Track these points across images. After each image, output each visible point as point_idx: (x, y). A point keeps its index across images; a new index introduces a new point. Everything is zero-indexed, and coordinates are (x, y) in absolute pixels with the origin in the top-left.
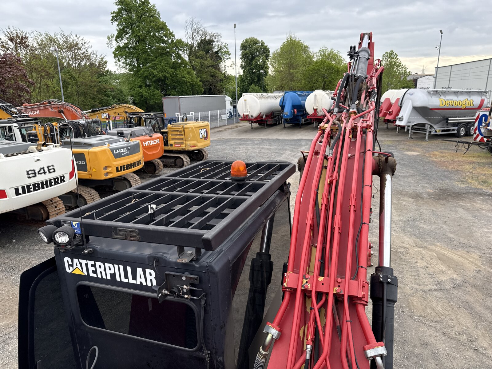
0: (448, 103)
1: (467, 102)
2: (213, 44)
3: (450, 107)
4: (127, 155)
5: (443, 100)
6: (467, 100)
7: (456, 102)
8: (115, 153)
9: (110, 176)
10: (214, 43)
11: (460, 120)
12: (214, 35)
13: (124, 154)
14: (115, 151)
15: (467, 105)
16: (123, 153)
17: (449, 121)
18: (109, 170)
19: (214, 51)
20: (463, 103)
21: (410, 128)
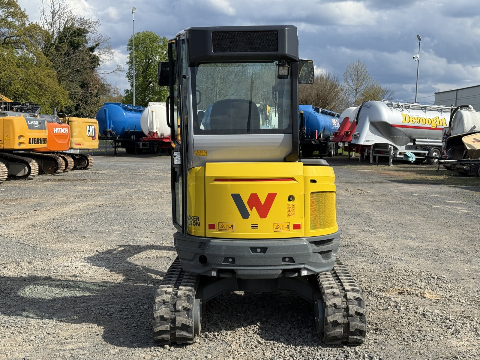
0: (414, 119)
1: (438, 120)
2: (85, 36)
3: (416, 125)
4: (38, 128)
5: (406, 115)
6: (438, 118)
7: (423, 120)
8: (29, 124)
9: (22, 147)
10: (87, 35)
11: (430, 142)
12: (88, 22)
13: (36, 127)
14: (29, 121)
15: (438, 124)
16: (36, 125)
17: (416, 143)
18: (22, 140)
19: (87, 47)
20: (432, 121)
21: (371, 151)
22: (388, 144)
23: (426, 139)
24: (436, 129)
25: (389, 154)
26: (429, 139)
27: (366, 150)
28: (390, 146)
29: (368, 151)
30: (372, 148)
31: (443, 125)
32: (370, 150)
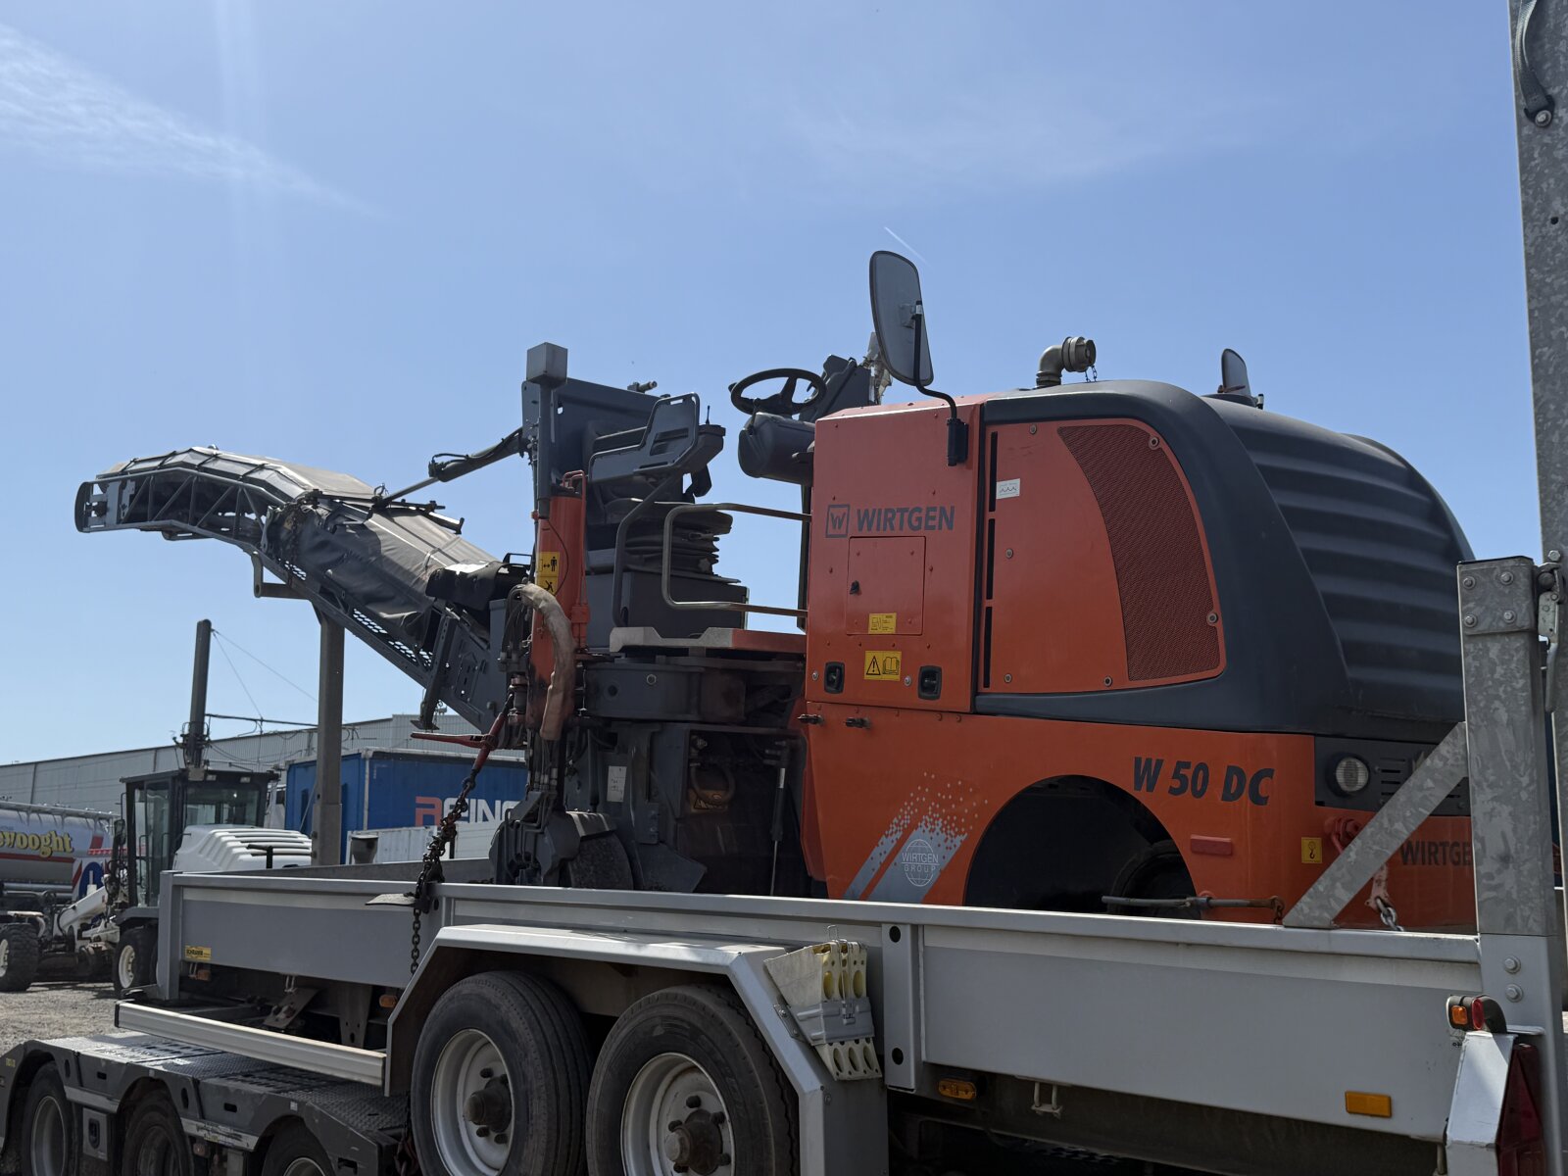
1: (54, 839)
3: (6, 849)
6: (53, 833)
7: (22, 839)
15: (55, 848)
20: (43, 840)
23: (26, 882)
24: (50, 858)
26: (32, 883)
31: (65, 850)
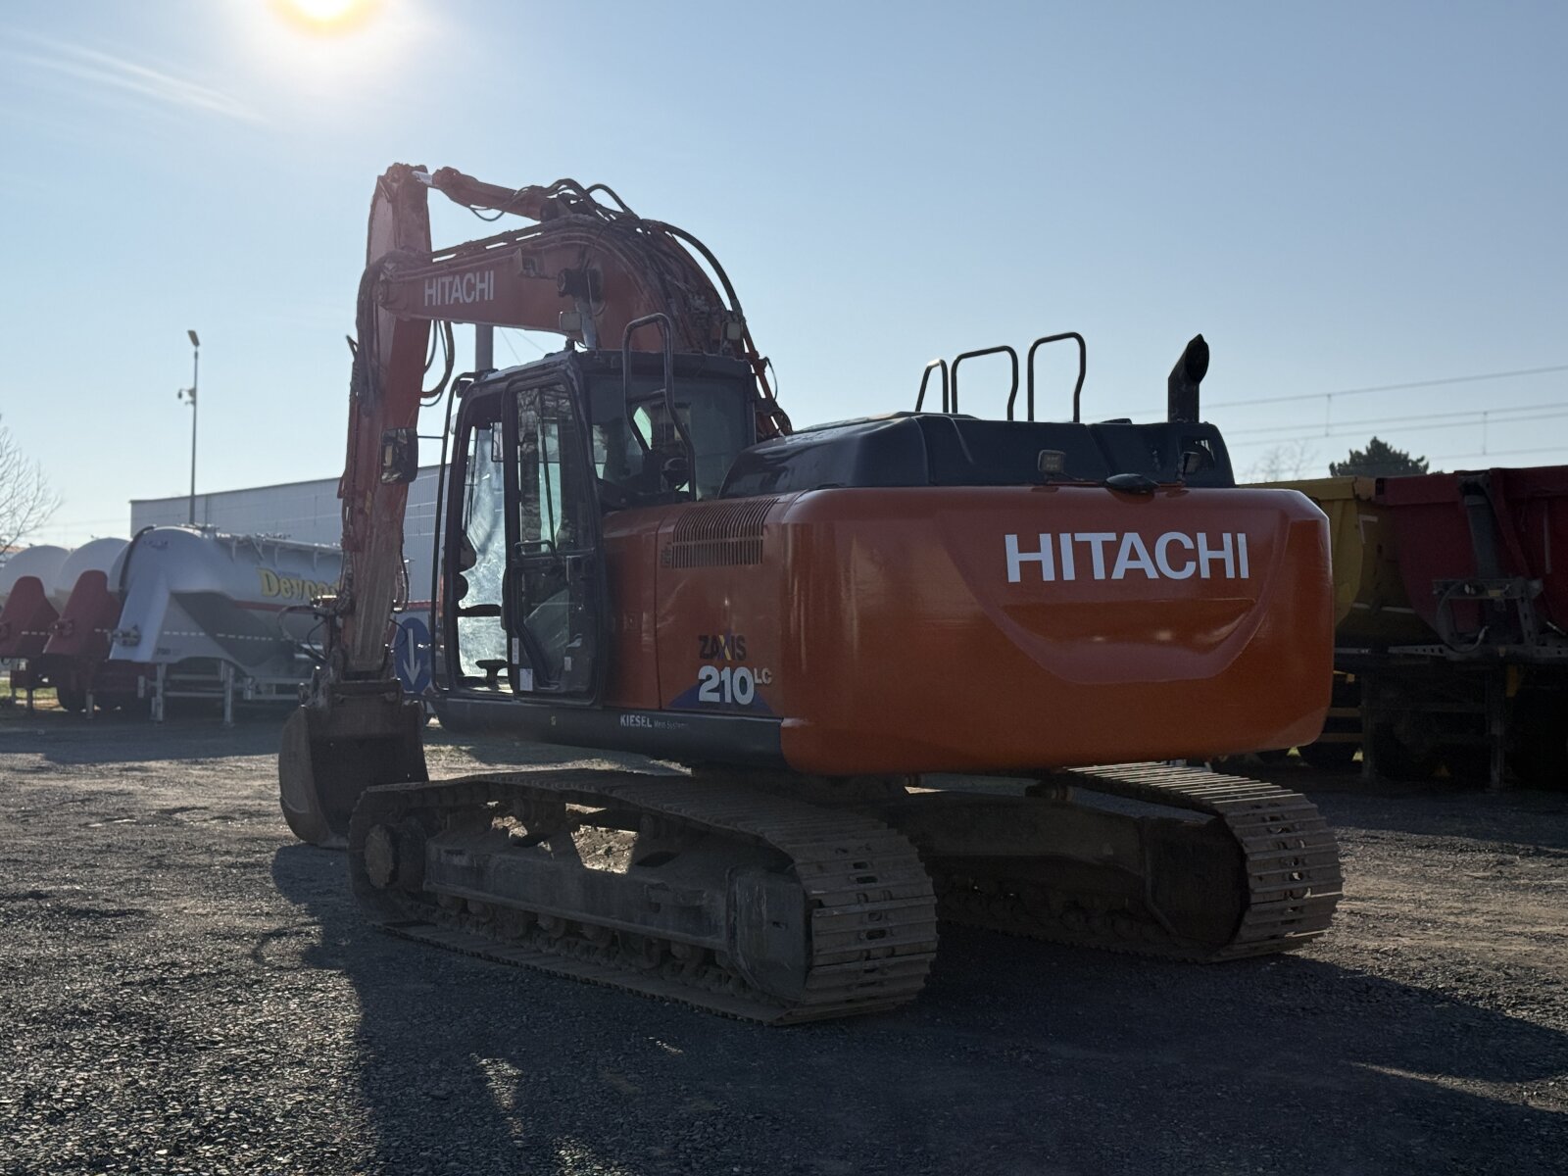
0: (288, 585)
21: (159, 685)
22: (220, 660)
25: (223, 692)
27: (142, 680)
28: (223, 664)
29: (146, 684)
30: (161, 673)
32: (154, 679)
